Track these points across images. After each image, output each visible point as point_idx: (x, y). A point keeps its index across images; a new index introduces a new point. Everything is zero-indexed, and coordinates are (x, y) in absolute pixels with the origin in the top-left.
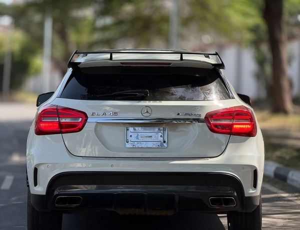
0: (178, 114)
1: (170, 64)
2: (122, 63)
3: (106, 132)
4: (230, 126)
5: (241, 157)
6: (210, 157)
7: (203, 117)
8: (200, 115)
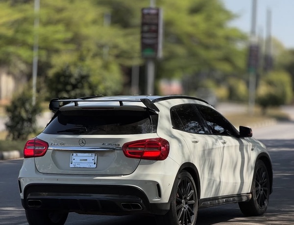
0: (103, 144)
1: (113, 108)
2: (83, 108)
3: (58, 156)
4: (142, 153)
5: (147, 175)
6: (124, 175)
7: (121, 145)
8: (119, 145)
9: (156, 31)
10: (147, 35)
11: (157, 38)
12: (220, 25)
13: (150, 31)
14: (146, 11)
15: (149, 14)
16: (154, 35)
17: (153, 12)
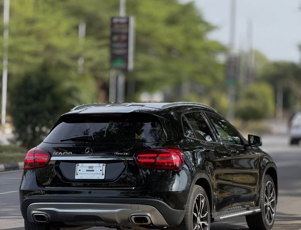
9: (127, 41)
10: (116, 45)
11: (127, 48)
12: (199, 36)
13: (119, 41)
14: (116, 20)
15: (119, 23)
16: (123, 45)
17: (123, 21)
